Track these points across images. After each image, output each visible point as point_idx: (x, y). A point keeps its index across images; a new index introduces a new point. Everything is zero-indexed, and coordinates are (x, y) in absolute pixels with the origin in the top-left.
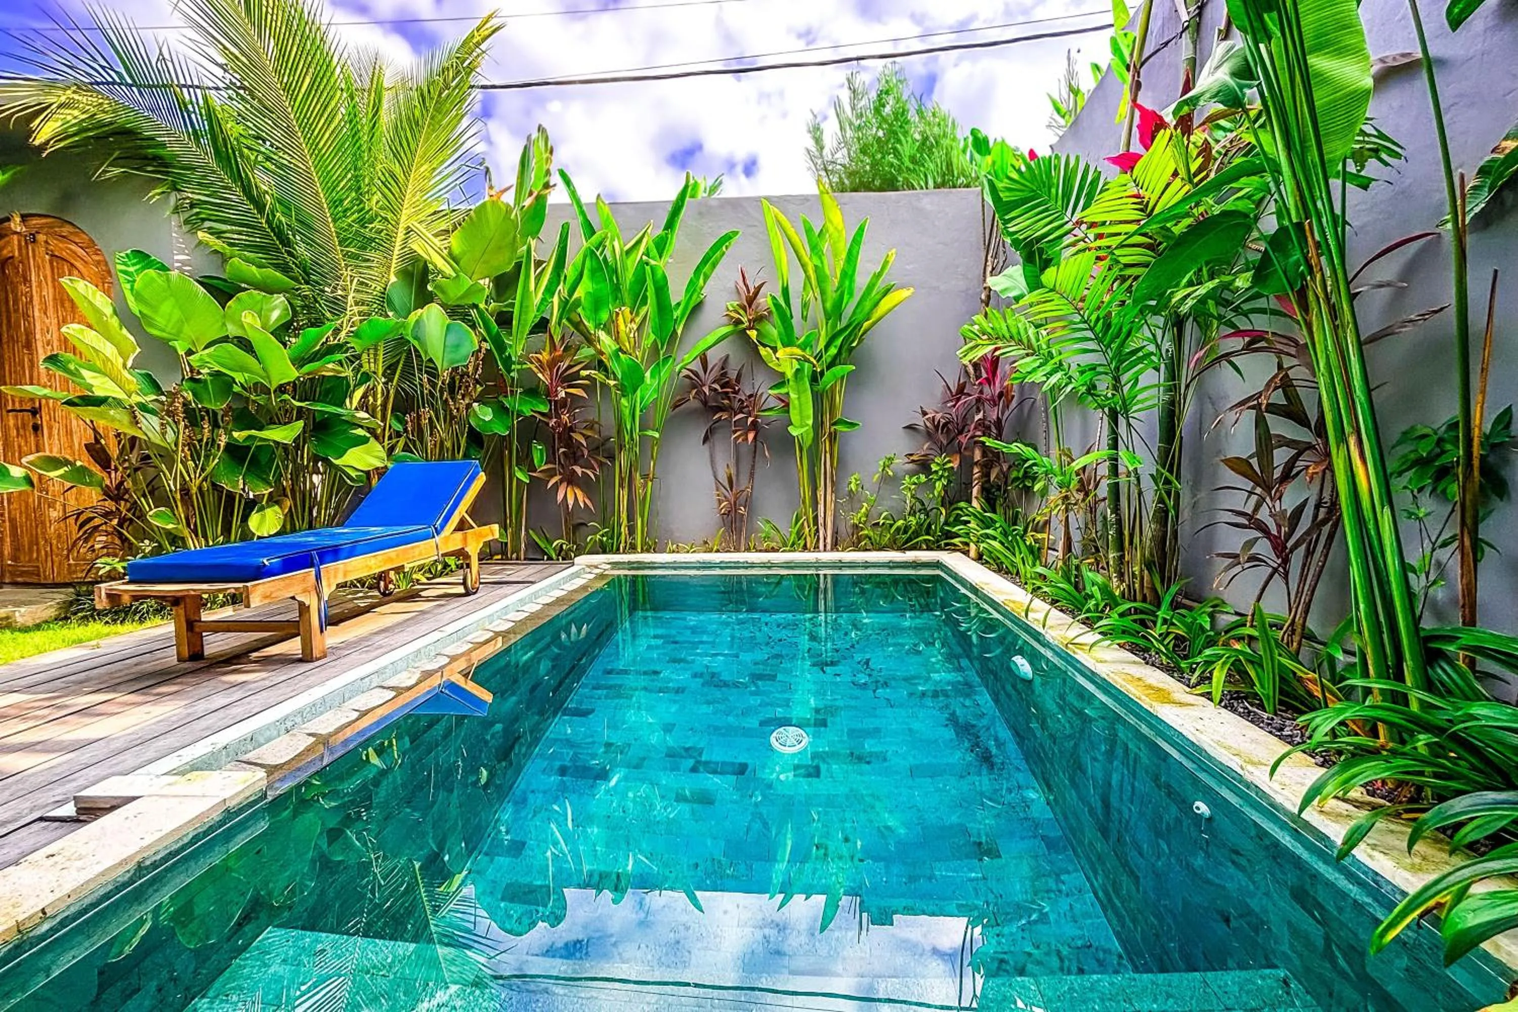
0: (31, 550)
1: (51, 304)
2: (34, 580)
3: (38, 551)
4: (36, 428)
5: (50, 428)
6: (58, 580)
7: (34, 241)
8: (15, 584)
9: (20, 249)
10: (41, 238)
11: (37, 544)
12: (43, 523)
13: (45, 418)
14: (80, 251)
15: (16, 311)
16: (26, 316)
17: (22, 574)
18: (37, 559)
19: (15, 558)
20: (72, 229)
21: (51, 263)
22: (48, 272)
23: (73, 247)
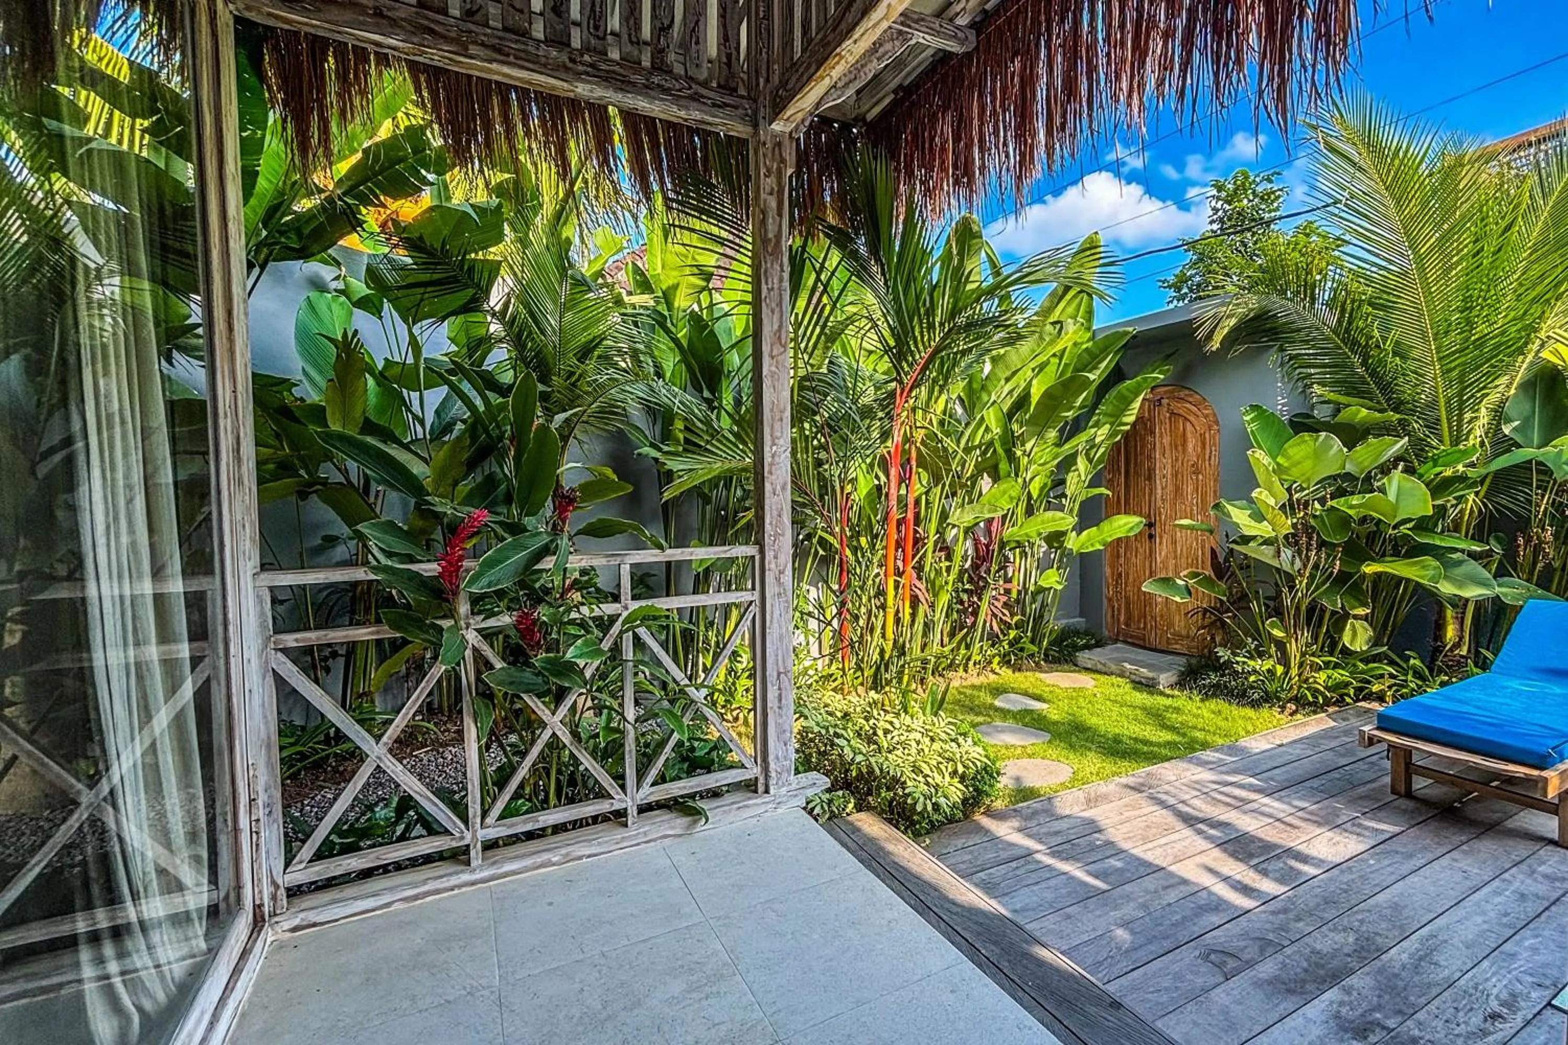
0: (1139, 621)
1: (1167, 448)
2: (1141, 643)
3: (1145, 623)
4: (1151, 537)
5: (1161, 537)
6: (1159, 647)
7: (1160, 404)
8: (1125, 642)
9: (1149, 411)
10: (1165, 401)
11: (1145, 617)
12: (1150, 604)
13: (1158, 530)
14: (1194, 409)
15: (1142, 453)
16: (1149, 457)
17: (1132, 637)
18: (1144, 629)
19: (1127, 625)
20: (1187, 392)
21: (1170, 418)
22: (1168, 426)
23: (1188, 405)
